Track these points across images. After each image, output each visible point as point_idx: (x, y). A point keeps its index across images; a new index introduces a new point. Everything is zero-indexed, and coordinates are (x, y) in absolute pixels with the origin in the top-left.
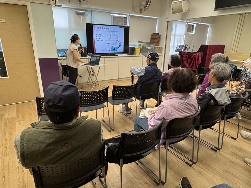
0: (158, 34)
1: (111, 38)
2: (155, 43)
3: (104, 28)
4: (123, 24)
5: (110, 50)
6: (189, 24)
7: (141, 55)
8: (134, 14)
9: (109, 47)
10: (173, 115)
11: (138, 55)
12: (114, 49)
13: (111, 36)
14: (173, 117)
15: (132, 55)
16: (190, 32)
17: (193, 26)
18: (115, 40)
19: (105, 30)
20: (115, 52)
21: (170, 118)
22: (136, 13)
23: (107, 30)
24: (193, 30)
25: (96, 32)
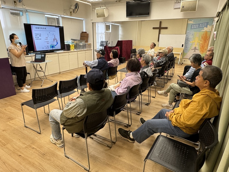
0: (86, 32)
1: (49, 36)
2: (84, 40)
3: (42, 28)
4: (57, 24)
5: (50, 47)
6: (106, 24)
7: (75, 50)
8: (66, 15)
9: (48, 45)
10: (133, 84)
11: (73, 51)
12: (53, 47)
13: (49, 35)
14: (133, 85)
15: (68, 51)
16: (108, 30)
17: (109, 26)
18: (52, 38)
19: (43, 30)
20: (54, 49)
21: (131, 86)
22: (67, 15)
23: (45, 30)
24: (109, 29)
25: (35, 31)
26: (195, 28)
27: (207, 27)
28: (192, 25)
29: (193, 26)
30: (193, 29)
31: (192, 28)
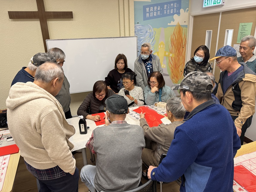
26: (154, 17)
27: (179, 13)
28: (145, 8)
29: (148, 9)
30: (150, 18)
31: (148, 15)
